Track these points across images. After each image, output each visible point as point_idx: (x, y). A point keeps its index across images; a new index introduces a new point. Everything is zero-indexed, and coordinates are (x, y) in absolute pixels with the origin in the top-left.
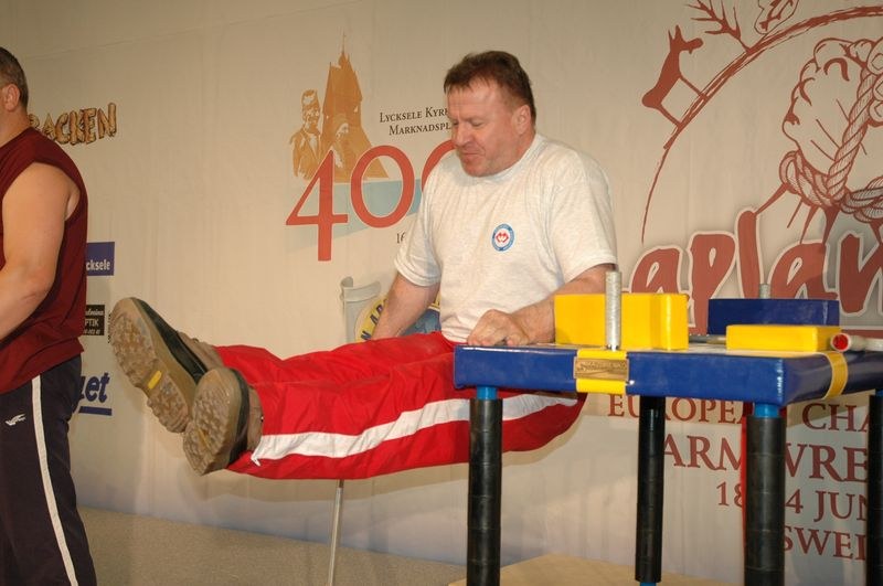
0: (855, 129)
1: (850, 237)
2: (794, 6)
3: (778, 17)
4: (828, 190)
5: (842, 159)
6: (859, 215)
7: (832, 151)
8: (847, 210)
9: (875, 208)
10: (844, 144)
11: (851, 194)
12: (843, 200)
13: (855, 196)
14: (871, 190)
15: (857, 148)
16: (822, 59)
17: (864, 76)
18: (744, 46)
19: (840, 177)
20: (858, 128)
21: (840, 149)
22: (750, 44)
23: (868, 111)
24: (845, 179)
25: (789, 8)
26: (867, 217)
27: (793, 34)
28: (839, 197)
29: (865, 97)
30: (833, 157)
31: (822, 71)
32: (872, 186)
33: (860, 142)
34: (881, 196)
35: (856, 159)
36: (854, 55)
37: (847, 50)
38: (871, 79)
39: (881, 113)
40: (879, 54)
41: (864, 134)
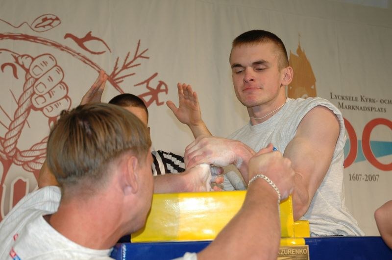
0: (22, 110)
1: (20, 181)
4: (5, 148)
5: (14, 129)
6: (26, 166)
7: (7, 123)
8: (18, 163)
9: (37, 163)
10: (15, 119)
11: (20, 153)
12: (15, 156)
13: (23, 154)
14: (34, 150)
15: (24, 123)
17: (28, 78)
19: (12, 141)
20: (24, 110)
21: (12, 122)
23: (31, 100)
24: (16, 142)
26: (31, 168)
28: (12, 154)
29: (29, 91)
30: (8, 127)
32: (34, 148)
33: (26, 120)
34: (40, 155)
35: (23, 130)
36: (21, 63)
37: (16, 59)
38: (31, 80)
39: (39, 103)
40: (36, 66)
41: (28, 114)
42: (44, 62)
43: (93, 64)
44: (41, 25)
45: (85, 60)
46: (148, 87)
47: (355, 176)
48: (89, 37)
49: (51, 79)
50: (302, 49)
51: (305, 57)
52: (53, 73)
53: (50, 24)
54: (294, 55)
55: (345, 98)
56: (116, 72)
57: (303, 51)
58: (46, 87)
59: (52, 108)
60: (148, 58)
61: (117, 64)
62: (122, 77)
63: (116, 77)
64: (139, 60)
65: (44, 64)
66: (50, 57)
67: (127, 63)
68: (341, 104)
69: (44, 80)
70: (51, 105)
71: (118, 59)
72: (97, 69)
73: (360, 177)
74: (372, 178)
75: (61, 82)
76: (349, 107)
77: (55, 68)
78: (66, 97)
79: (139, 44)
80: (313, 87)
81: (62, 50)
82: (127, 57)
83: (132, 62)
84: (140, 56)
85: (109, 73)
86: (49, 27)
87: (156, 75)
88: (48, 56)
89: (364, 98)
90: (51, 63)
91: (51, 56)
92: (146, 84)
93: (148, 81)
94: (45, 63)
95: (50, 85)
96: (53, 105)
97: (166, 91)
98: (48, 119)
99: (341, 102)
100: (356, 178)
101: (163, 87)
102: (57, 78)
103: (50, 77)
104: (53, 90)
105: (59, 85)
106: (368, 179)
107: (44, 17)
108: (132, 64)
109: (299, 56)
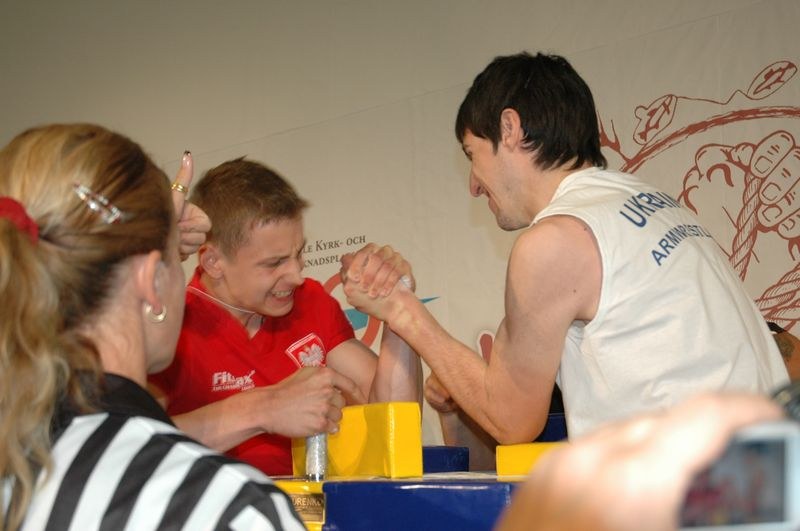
0: (745, 235)
2: (671, 114)
3: (656, 126)
10: (734, 253)
14: (767, 299)
15: (748, 256)
16: (705, 164)
17: (748, 181)
18: (624, 157)
20: (747, 234)
21: (731, 258)
22: (631, 155)
23: (756, 216)
25: (666, 118)
27: (673, 142)
29: (752, 203)
31: (705, 177)
32: (768, 295)
33: (751, 249)
34: (779, 305)
35: (748, 268)
36: (736, 160)
37: (728, 155)
40: (761, 158)
41: (754, 240)
42: (772, 147)
44: (764, 86)
49: (786, 173)
52: (790, 162)
53: (778, 80)
58: (780, 189)
59: (793, 221)
65: (773, 151)
66: (783, 136)
77: (793, 152)
86: (778, 84)
88: (780, 134)
94: (775, 148)
96: (794, 217)
98: (787, 242)
103: (784, 169)
104: (792, 192)
107: (768, 71)
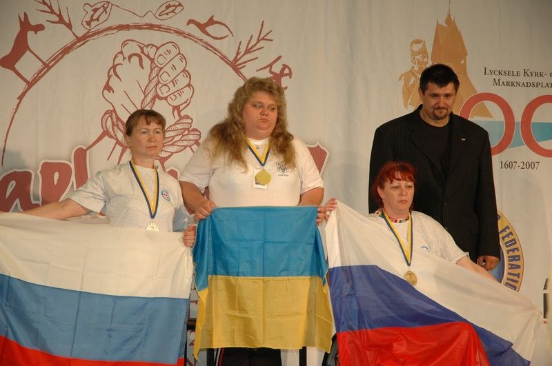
38: (156, 69)
39: (164, 92)
40: (161, 55)
41: (154, 103)
43: (215, 50)
45: (208, 46)
46: (270, 71)
47: (508, 163)
48: (211, 22)
49: (174, 67)
50: (452, 17)
51: (456, 27)
52: (176, 62)
53: (173, 11)
54: (441, 25)
55: (503, 73)
56: (239, 57)
57: (453, 19)
60: (272, 40)
61: (239, 48)
62: (244, 63)
63: (238, 63)
64: (262, 43)
65: (167, 53)
67: (250, 46)
68: (497, 81)
69: (168, 68)
70: (175, 94)
71: (240, 43)
72: (219, 55)
73: (514, 164)
74: (530, 165)
75: (184, 70)
76: (508, 84)
78: (189, 85)
79: (262, 25)
80: (462, 62)
81: (185, 37)
82: (250, 41)
83: (255, 45)
84: (263, 39)
85: (231, 59)
87: (280, 57)
89: (528, 72)
90: (174, 51)
91: (175, 45)
92: (268, 69)
93: (270, 66)
95: (173, 74)
97: (290, 75)
99: (497, 78)
100: (509, 166)
101: (287, 71)
102: (180, 66)
105: (182, 73)
106: (525, 166)
107: (167, 4)
108: (255, 48)
109: (449, 26)
